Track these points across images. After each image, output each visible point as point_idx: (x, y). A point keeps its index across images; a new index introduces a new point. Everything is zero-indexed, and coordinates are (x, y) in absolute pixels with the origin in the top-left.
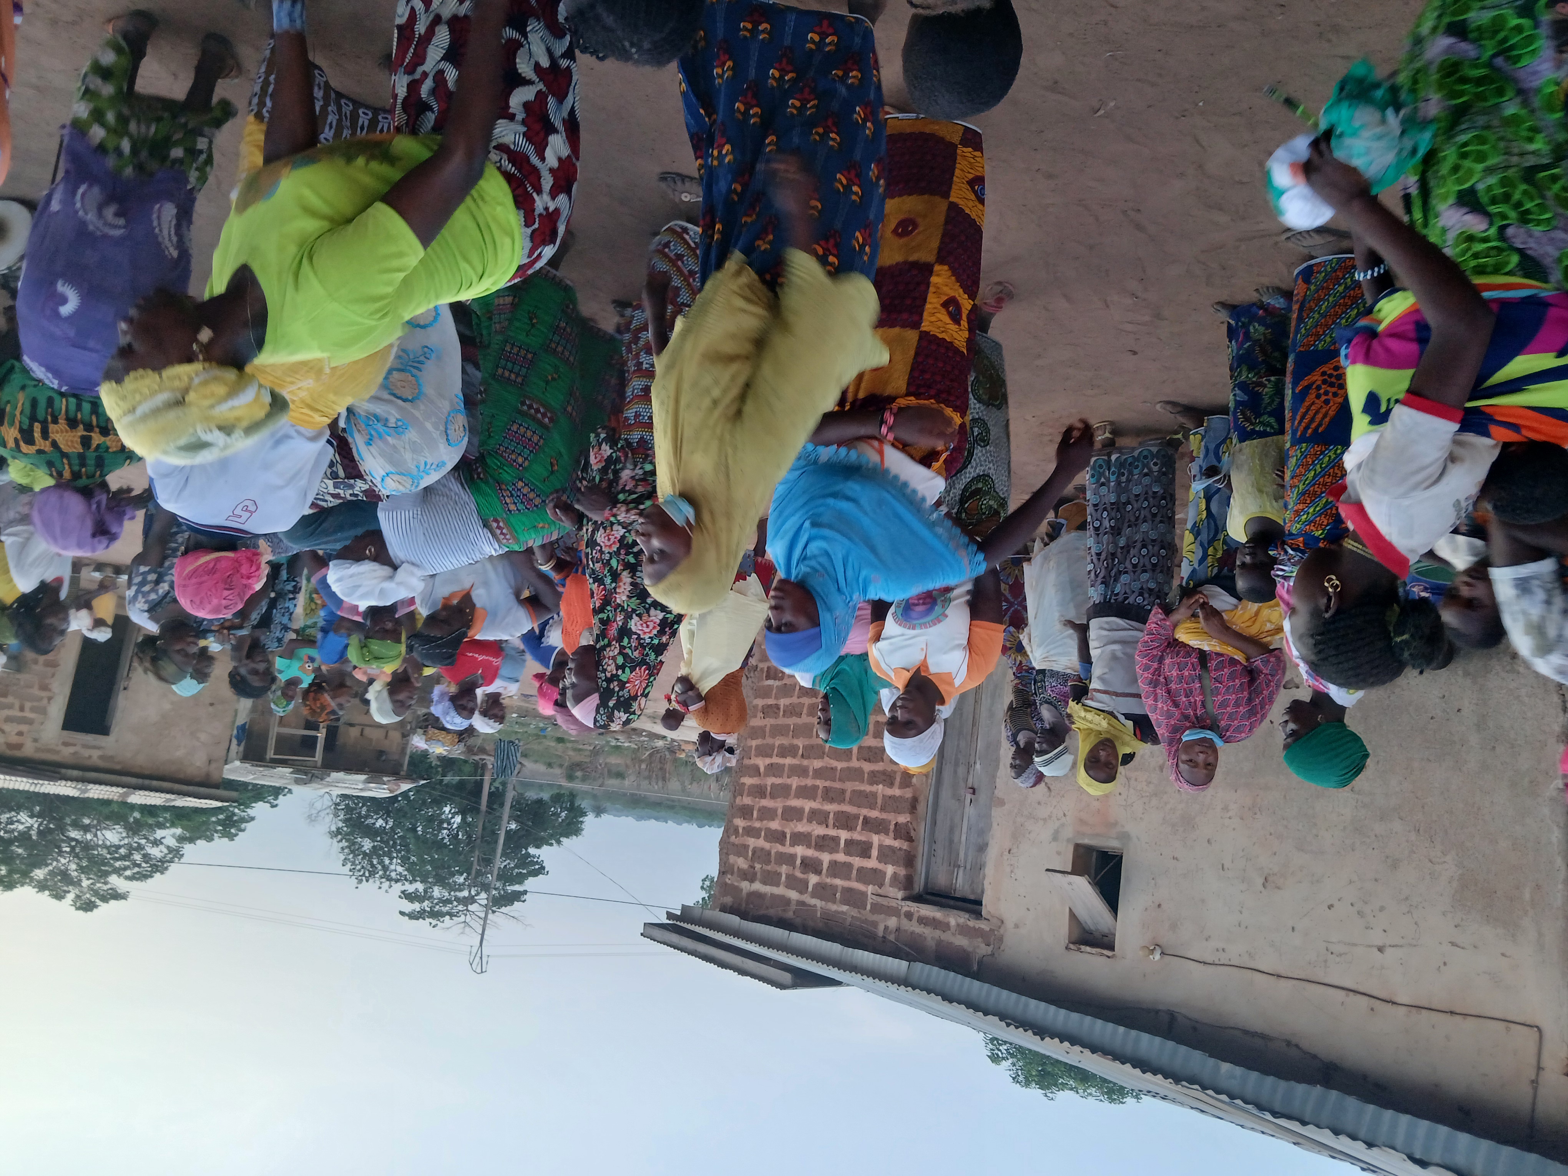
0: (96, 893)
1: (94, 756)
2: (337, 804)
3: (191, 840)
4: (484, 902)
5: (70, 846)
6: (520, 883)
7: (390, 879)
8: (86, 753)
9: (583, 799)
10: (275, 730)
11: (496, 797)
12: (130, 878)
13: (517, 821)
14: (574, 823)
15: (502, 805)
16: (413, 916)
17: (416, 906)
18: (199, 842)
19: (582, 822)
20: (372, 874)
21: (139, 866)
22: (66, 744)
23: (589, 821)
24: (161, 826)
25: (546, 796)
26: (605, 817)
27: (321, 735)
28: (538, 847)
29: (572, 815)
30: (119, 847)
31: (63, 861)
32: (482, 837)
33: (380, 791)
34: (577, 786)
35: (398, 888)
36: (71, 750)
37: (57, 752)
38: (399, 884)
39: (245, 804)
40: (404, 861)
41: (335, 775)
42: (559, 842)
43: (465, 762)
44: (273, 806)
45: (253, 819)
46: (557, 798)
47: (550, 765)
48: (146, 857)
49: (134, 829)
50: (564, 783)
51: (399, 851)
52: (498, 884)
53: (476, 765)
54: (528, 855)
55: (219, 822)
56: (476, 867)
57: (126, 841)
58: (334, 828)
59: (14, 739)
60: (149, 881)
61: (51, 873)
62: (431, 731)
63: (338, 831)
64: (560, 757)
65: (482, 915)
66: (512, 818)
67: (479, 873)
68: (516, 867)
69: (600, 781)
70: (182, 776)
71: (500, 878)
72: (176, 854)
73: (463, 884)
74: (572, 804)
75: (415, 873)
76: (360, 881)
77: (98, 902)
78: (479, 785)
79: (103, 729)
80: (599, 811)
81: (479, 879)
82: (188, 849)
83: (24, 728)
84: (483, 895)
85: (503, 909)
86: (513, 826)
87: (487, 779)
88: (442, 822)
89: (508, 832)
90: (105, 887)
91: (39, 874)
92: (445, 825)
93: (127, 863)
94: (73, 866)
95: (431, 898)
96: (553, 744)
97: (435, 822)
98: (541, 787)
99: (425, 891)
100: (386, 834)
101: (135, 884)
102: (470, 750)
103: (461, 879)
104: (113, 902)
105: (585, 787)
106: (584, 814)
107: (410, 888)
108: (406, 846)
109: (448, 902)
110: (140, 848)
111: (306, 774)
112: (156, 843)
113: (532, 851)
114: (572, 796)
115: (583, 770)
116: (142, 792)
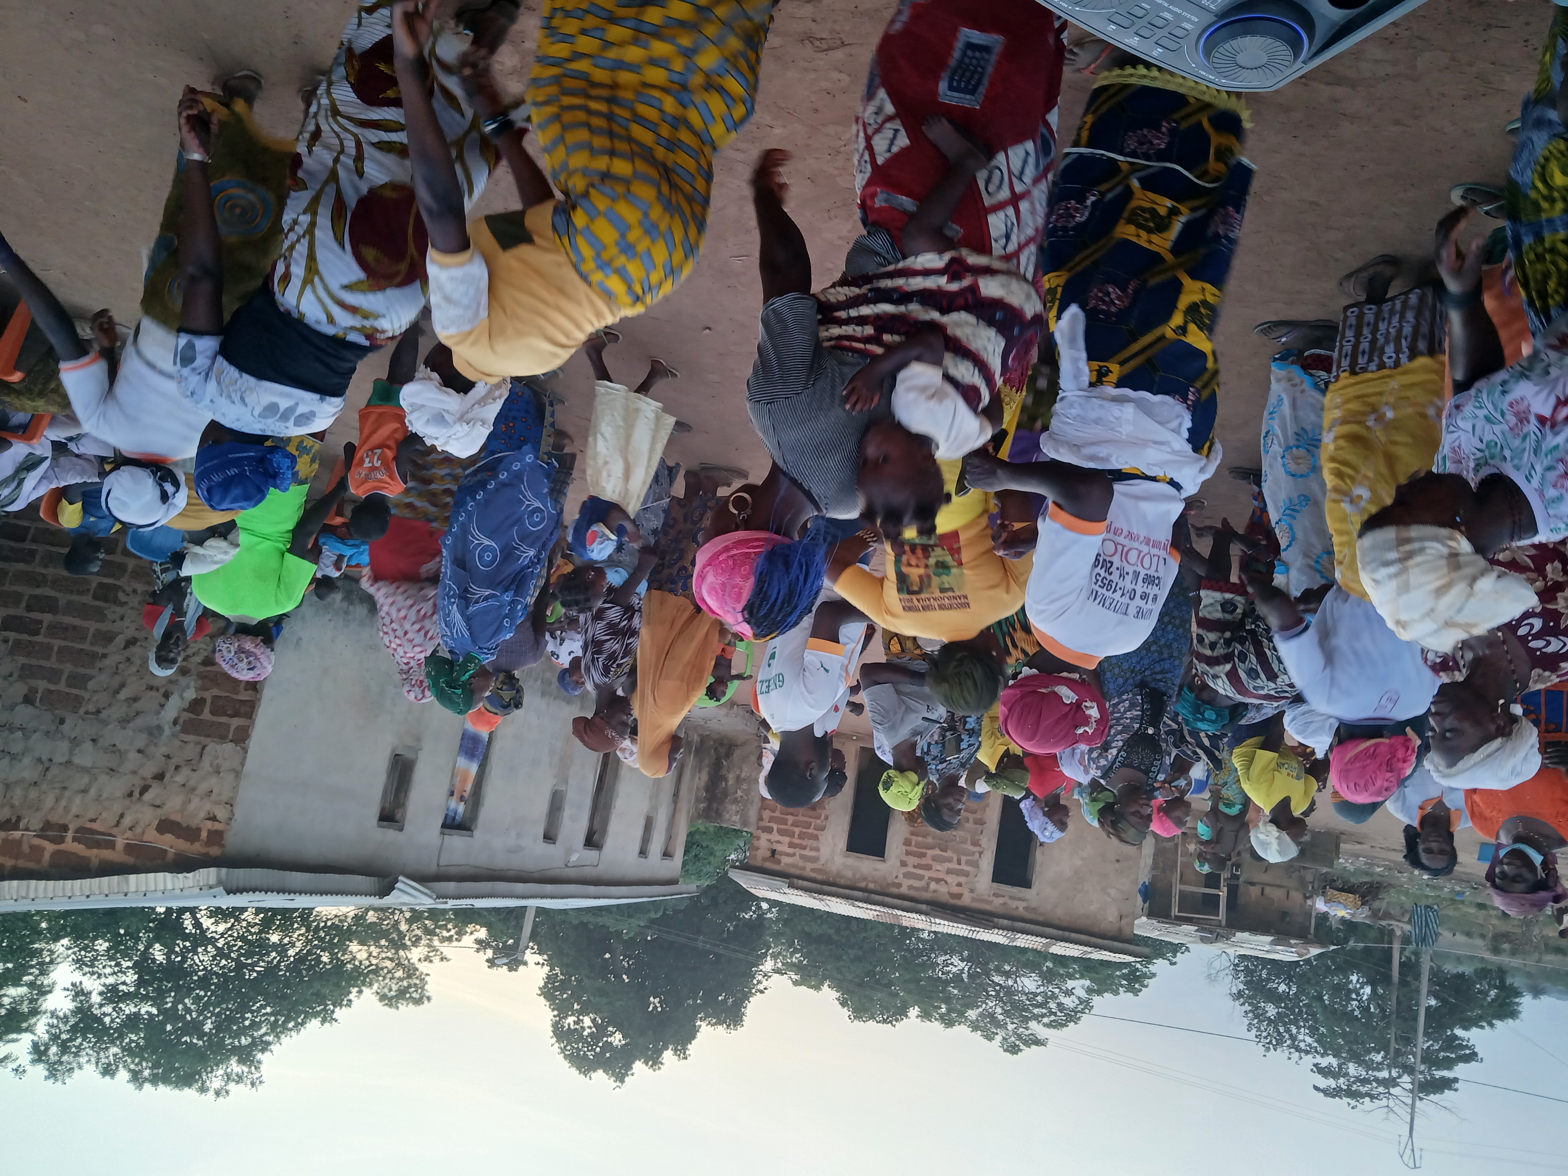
0: (1019, 1037)
1: (1019, 908)
2: (1237, 965)
3: (1099, 993)
4: (1410, 1086)
5: (995, 990)
6: (1449, 1068)
7: (1298, 1049)
8: (1014, 904)
9: (1513, 976)
10: (1177, 888)
11: (1410, 968)
12: (1048, 1025)
13: (1436, 998)
14: (1508, 1004)
15: (1417, 977)
16: (1328, 1093)
17: (1331, 1083)
18: (1105, 995)
19: (1518, 1004)
20: (1280, 1042)
21: (1055, 1014)
22: (996, 895)
23: (1526, 1002)
24: (1071, 977)
25: (1467, 969)
26: (1545, 999)
27: (1223, 893)
28: (1466, 1028)
29: (1504, 994)
30: (1036, 995)
31: (991, 1004)
32: (1398, 1012)
33: (1286, 954)
34: (1505, 960)
35: (1309, 1060)
36: (1001, 900)
37: (990, 902)
38: (1310, 1056)
39: (1148, 959)
40: (1313, 1031)
41: (1239, 935)
42: (1491, 1025)
43: (1369, 926)
44: (1172, 964)
45: (1154, 975)
46: (1483, 973)
47: (1468, 934)
48: (1060, 1005)
49: (1048, 977)
50: (1488, 956)
51: (1306, 1020)
52: (1422, 1067)
53: (1382, 930)
54: (1456, 1037)
55: (1124, 976)
56: (1393, 1045)
57: (1042, 989)
58: (1234, 990)
59: (956, 890)
60: (1065, 1029)
61: (981, 1015)
62: (1330, 892)
63: (1239, 995)
64: (1482, 925)
65: (1409, 1101)
66: (1431, 993)
67: (1398, 1053)
68: (1441, 1049)
69: (1536, 956)
70: (1096, 930)
71: (1424, 1061)
72: (1086, 1004)
73: (1382, 1063)
74: (1503, 982)
75: (1327, 1046)
76: (1268, 1049)
77: (1022, 1047)
78: (1388, 954)
79: (1026, 884)
80: (1537, 992)
81: (1400, 1059)
82: (1096, 1000)
83: (962, 879)
84: (1406, 1078)
85: (1432, 1097)
86: (1433, 1002)
87: (1396, 946)
88: (1350, 991)
89: (1428, 1008)
90: (1027, 1033)
91: (972, 1014)
92: (1354, 996)
93: (1044, 1011)
94: (999, 1010)
95: (1346, 1075)
96: (1472, 910)
97: (1343, 991)
98: (1459, 959)
99: (1340, 1066)
100: (1290, 1000)
101: (1052, 1031)
102: (1375, 914)
103: (1378, 1058)
104: (1033, 1047)
105: (1516, 962)
106: (1519, 994)
107: (1324, 1062)
108: (1314, 1015)
109: (1364, 1081)
110: (1054, 997)
111: (1211, 932)
112: (1069, 993)
113: (1458, 1032)
114: (1502, 972)
115: (1510, 942)
116: (1062, 944)
